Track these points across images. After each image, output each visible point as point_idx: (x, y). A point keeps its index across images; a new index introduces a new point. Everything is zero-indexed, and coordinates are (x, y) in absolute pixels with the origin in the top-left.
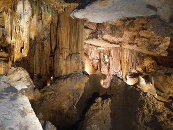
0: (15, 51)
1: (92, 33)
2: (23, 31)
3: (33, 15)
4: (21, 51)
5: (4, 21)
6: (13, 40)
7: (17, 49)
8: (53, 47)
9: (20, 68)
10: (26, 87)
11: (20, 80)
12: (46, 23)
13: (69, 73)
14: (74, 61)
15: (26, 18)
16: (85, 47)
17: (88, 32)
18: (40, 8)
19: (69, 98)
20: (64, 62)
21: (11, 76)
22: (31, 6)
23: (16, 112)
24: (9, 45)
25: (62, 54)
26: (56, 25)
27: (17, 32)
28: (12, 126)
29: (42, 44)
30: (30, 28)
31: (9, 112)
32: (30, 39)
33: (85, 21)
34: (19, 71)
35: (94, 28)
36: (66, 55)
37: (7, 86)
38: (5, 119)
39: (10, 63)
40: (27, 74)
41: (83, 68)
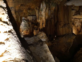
0: (40, 25)
1: (76, 12)
2: (43, 16)
3: (46, 8)
4: (43, 25)
5: (36, 13)
6: (39, 21)
7: (41, 24)
8: (56, 22)
9: (42, 32)
10: (45, 40)
11: (43, 37)
12: (52, 11)
13: (64, 34)
14: (66, 28)
15: (44, 10)
16: (73, 20)
17: (74, 12)
18: (49, 5)
19: (65, 46)
20: (61, 29)
21: (39, 35)
22: (46, 4)
23: (43, 51)
24: (38, 23)
25: (60, 25)
26: (57, 11)
27: (41, 17)
28: (42, 57)
29: (51, 21)
30: (45, 14)
31: (41, 51)
32: (46, 19)
33: (72, 6)
34: (42, 33)
35: (77, 9)
36: (62, 25)
37: (39, 39)
38: (39, 53)
39: (38, 30)
40: (45, 35)
41: (72, 31)
